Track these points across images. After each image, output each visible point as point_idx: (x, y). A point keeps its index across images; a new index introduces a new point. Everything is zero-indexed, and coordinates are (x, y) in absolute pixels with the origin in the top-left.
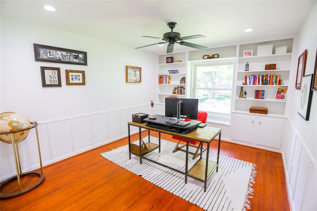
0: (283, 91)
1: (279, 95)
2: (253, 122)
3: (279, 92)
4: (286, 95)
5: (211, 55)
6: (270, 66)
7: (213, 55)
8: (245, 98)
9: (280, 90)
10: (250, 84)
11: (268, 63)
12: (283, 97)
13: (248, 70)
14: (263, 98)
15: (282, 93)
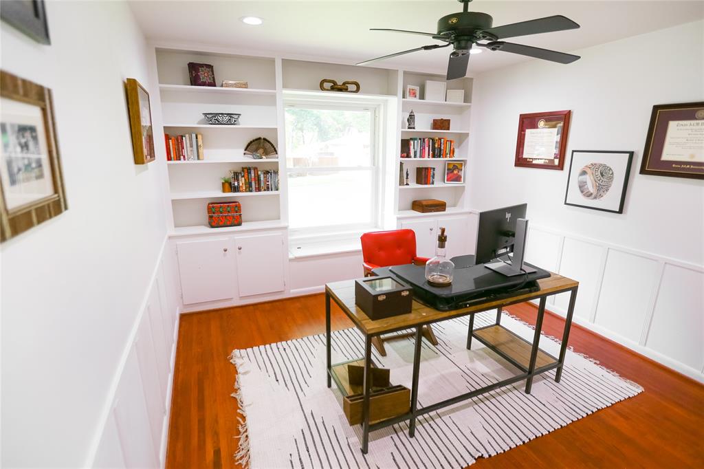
0: (455, 167)
1: (451, 175)
2: (431, 230)
3: (450, 171)
4: (462, 174)
5: (340, 83)
6: (442, 123)
7: (344, 84)
8: (407, 184)
9: (451, 167)
10: (415, 156)
11: (439, 117)
12: (458, 179)
13: (414, 128)
14: (433, 183)
15: (455, 172)
